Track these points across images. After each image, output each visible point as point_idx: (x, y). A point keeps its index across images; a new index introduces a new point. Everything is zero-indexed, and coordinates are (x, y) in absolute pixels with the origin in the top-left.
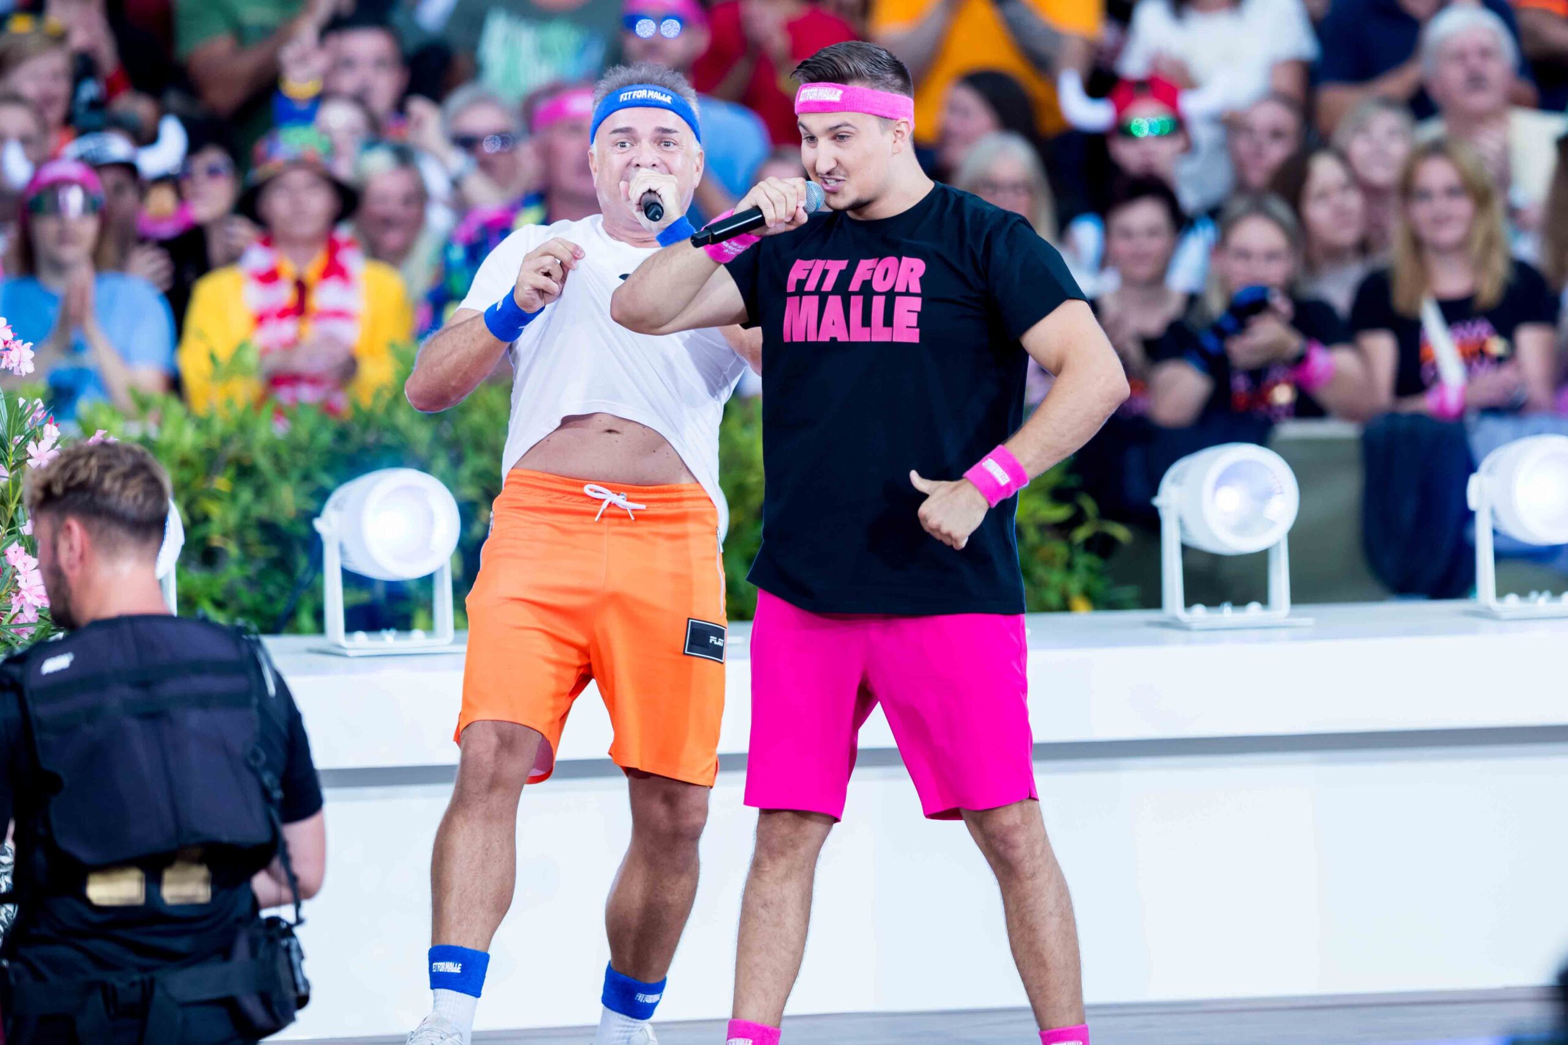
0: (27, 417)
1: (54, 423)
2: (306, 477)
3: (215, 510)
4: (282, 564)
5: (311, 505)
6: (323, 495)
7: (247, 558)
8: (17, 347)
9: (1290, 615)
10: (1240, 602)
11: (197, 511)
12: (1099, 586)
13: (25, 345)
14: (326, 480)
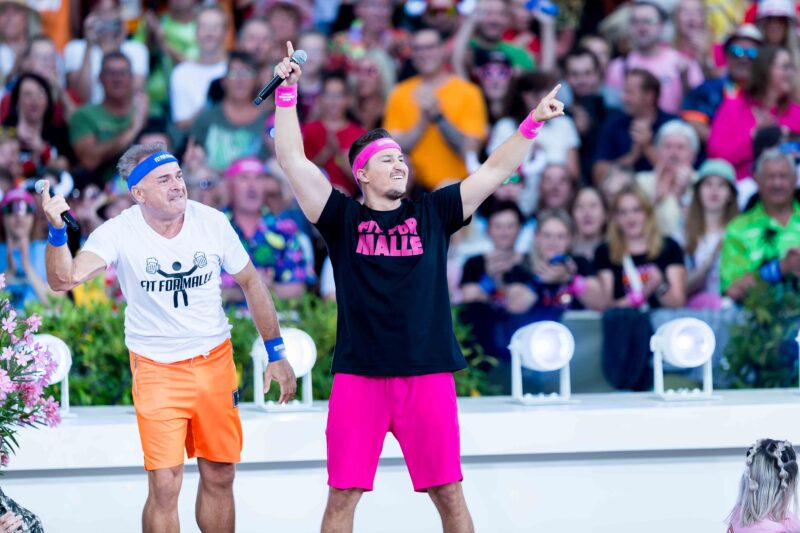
3: (85, 349)
7: (100, 370)
9: (570, 398)
10: (547, 392)
11: (77, 350)
12: (484, 385)
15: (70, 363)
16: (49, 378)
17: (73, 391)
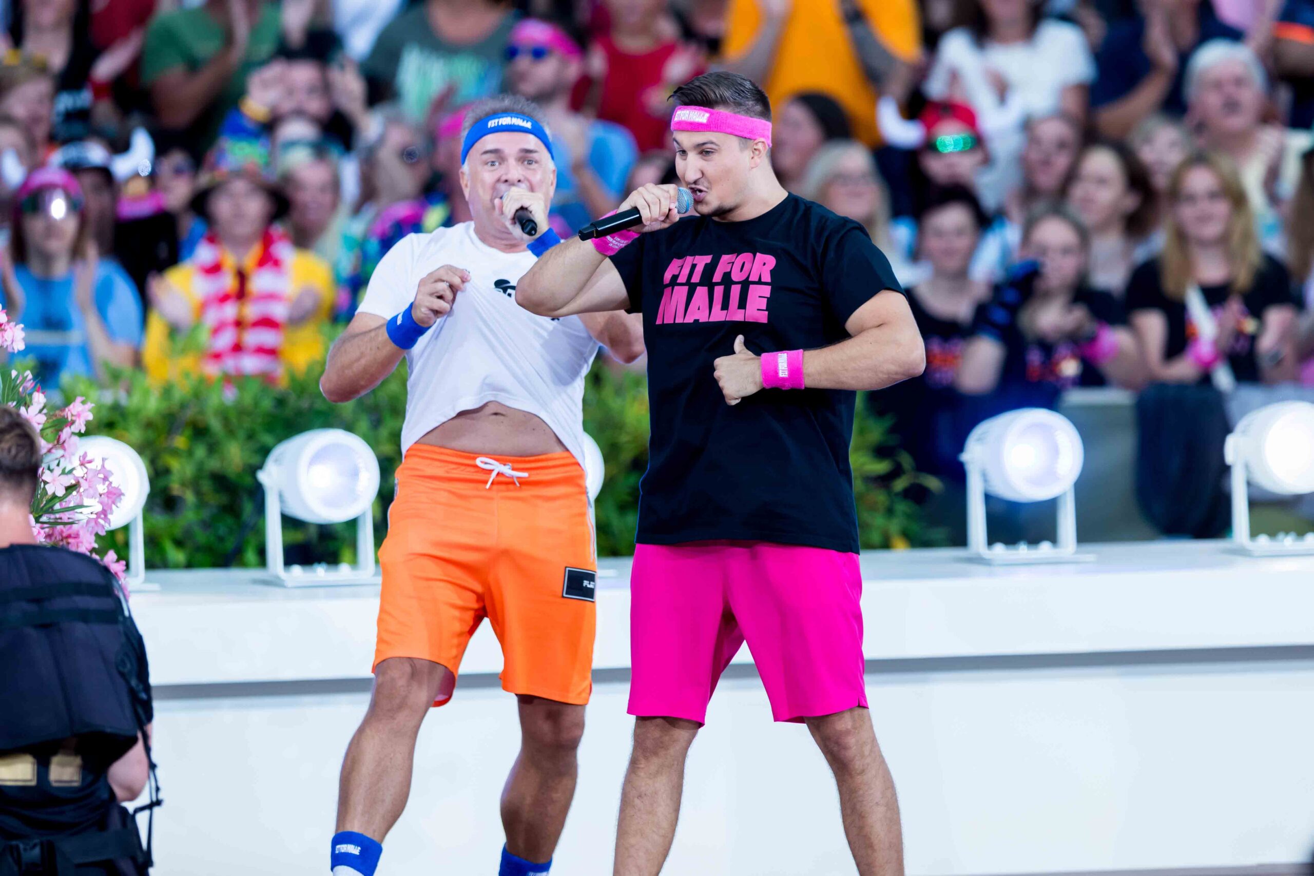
0: (19, 386)
1: (40, 391)
2: (251, 436)
3: (175, 464)
4: (231, 509)
5: (255, 460)
6: (265, 452)
7: (201, 503)
8: (11, 328)
9: (1076, 552)
10: (1034, 541)
11: (160, 463)
12: (915, 527)
13: (17, 326)
14: (267, 439)
15: (146, 489)
16: (106, 518)
17: (152, 541)
